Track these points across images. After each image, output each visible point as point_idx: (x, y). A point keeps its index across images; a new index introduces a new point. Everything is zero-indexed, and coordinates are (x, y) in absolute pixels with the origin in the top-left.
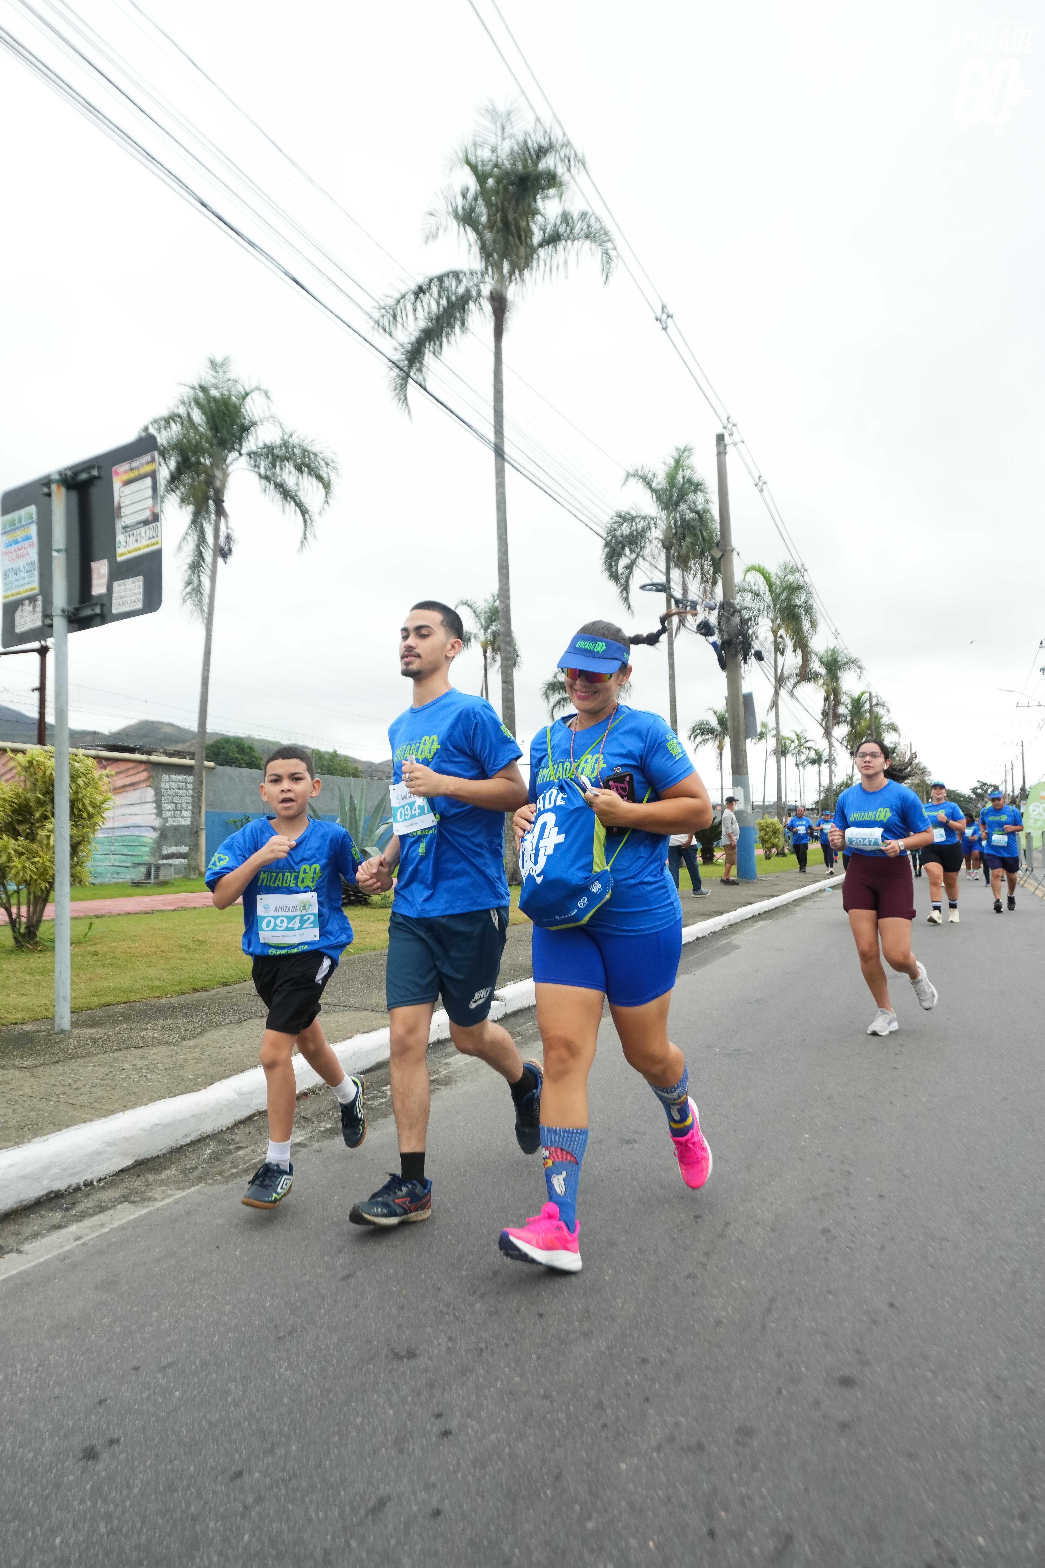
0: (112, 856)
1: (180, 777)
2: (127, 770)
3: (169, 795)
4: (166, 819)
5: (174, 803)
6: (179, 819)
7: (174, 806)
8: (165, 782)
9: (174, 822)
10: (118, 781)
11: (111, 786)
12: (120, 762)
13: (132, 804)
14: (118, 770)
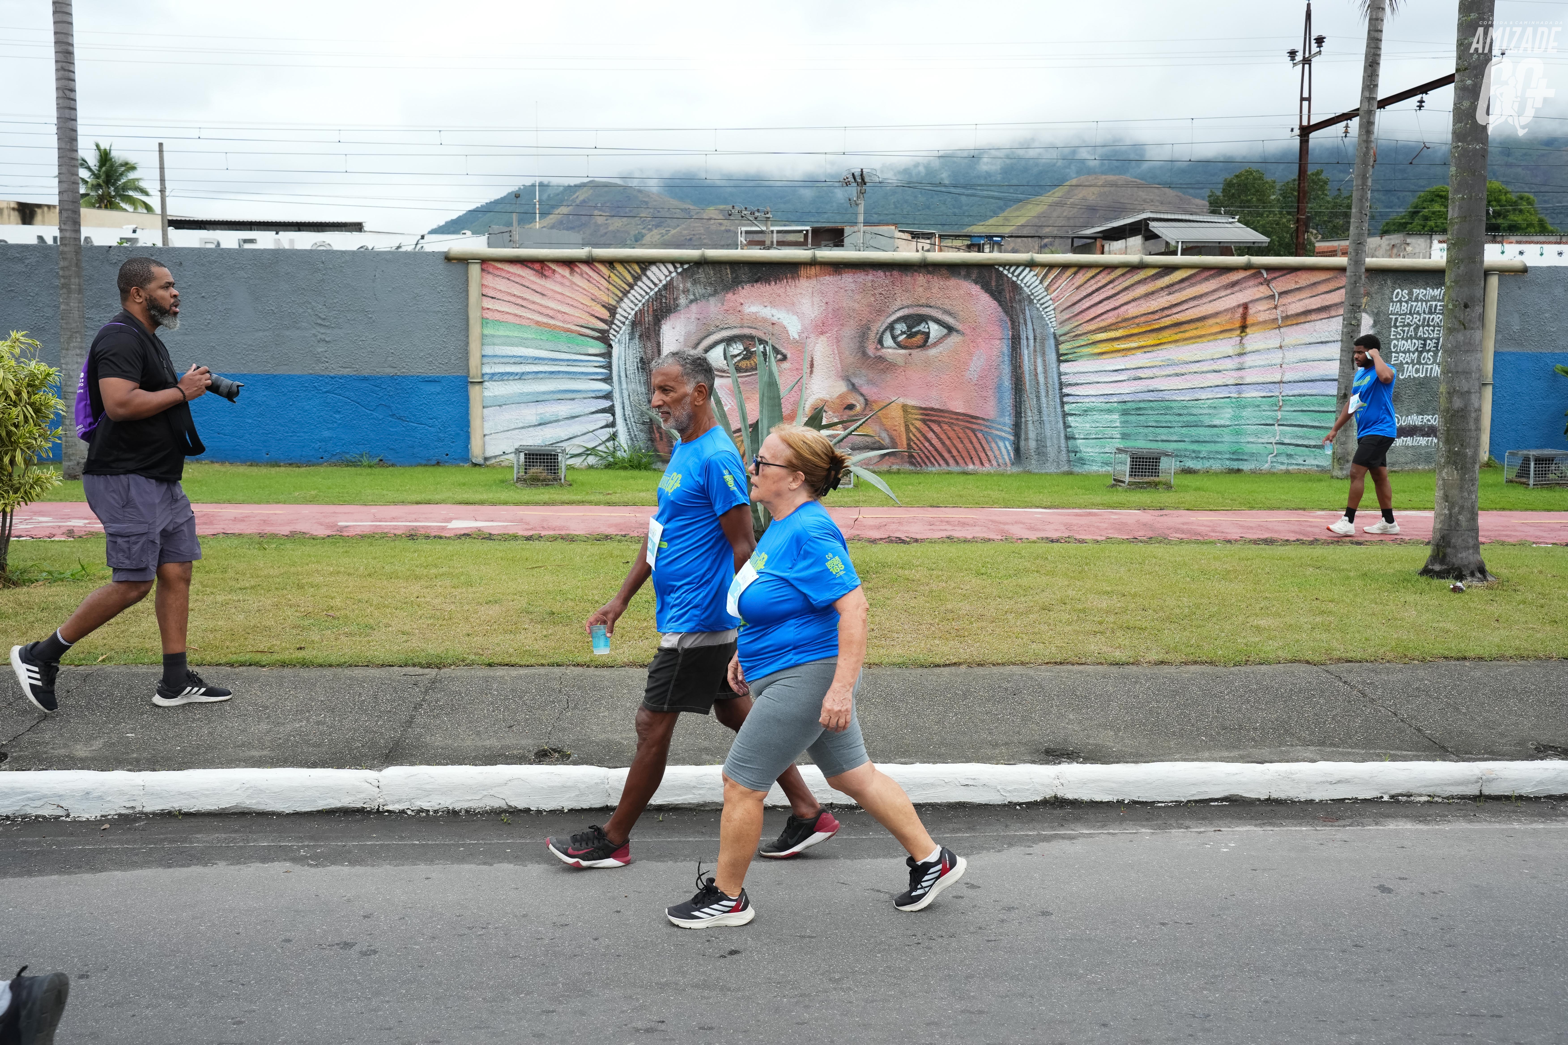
0: (1276, 427)
1: (1436, 292)
3: (1409, 325)
4: (1400, 367)
5: (1420, 338)
6: (1430, 367)
7: (1418, 343)
8: (1400, 301)
9: (1417, 371)
10: (1295, 305)
11: (1278, 313)
12: (1299, 273)
13: (1322, 343)
14: (1294, 286)
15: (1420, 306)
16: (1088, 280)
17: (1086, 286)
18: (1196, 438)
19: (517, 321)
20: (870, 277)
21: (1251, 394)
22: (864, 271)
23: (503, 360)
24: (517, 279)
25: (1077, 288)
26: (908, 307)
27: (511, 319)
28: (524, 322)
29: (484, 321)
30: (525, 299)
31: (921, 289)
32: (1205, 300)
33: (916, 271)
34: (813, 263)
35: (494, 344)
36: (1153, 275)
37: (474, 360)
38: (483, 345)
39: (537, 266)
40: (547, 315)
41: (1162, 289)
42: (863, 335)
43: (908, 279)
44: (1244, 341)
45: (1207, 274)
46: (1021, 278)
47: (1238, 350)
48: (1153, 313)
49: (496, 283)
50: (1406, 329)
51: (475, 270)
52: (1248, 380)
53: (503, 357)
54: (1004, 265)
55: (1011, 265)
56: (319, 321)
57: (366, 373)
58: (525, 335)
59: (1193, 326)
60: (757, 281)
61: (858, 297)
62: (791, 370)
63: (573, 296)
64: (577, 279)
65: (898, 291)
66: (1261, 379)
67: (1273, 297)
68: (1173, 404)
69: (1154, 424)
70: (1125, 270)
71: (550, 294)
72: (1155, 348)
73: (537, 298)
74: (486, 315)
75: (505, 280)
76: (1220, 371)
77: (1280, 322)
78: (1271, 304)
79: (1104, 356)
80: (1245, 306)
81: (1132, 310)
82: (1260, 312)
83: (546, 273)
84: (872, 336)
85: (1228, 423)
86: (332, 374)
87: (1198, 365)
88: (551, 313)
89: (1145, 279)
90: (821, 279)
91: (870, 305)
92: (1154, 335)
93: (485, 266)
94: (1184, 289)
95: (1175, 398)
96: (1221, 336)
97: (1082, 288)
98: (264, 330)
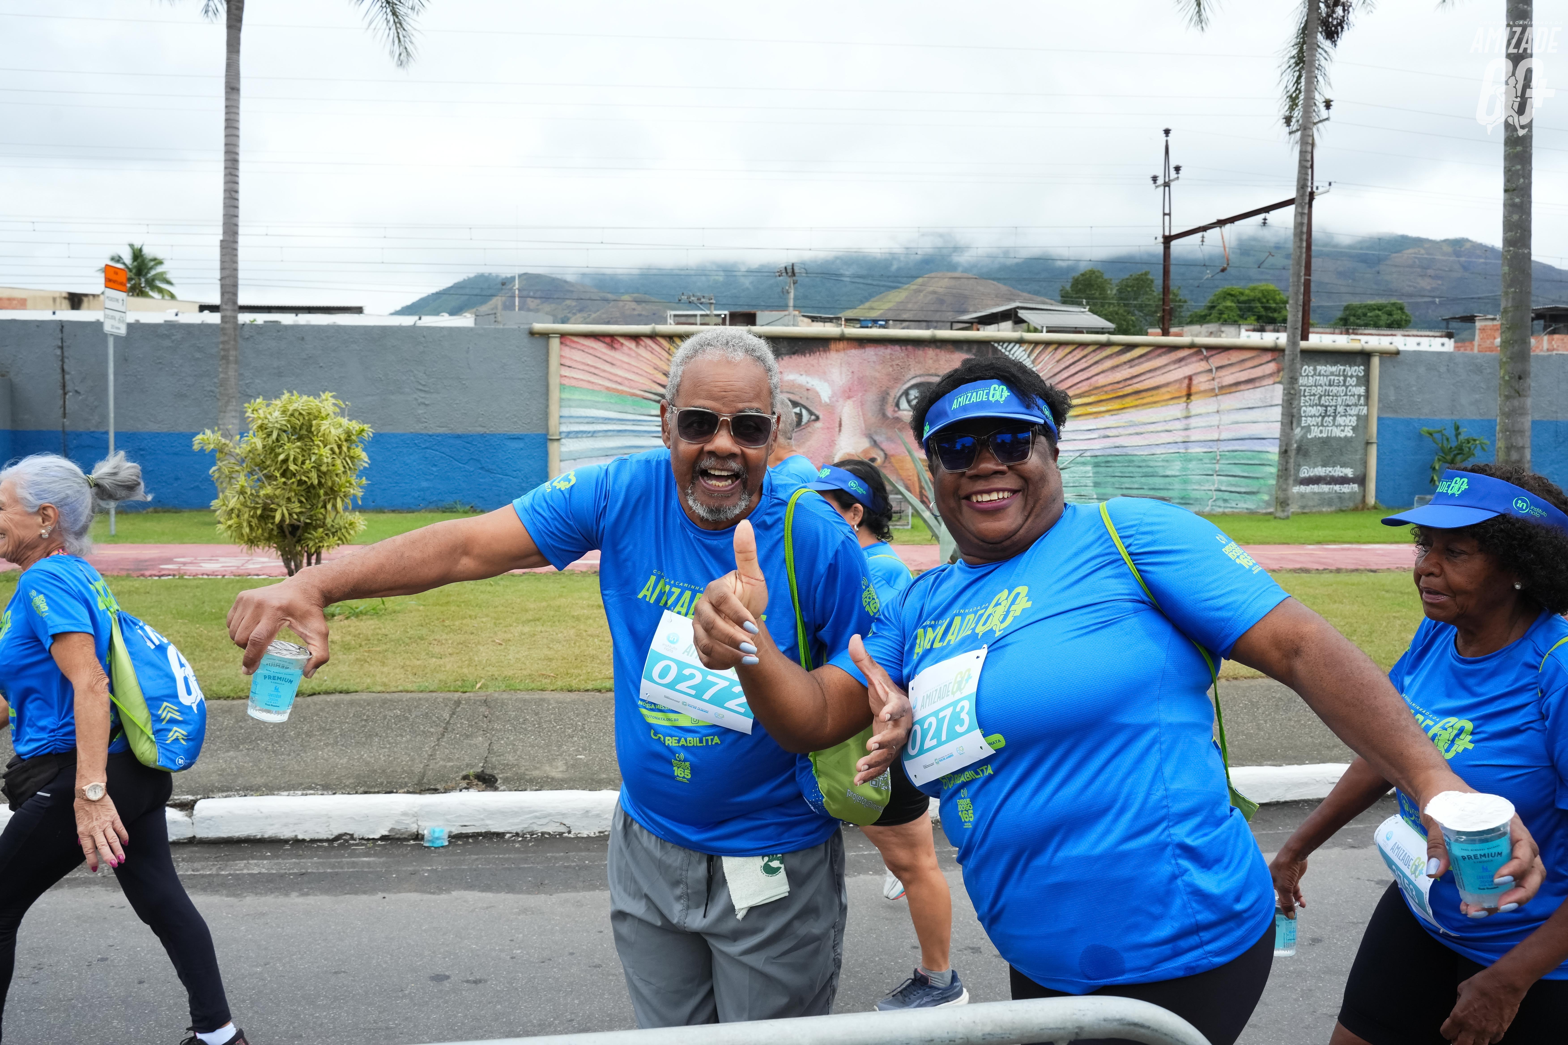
0: (1215, 477)
1: (1334, 369)
2: (1243, 361)
3: (1314, 395)
4: (1308, 429)
5: (1322, 406)
6: (1330, 429)
7: (1321, 410)
8: (1307, 376)
9: (1321, 432)
10: (1228, 377)
11: (1215, 384)
12: (1231, 352)
13: (1249, 408)
14: (1227, 362)
15: (1322, 380)
16: (1067, 355)
17: (1065, 360)
18: (1153, 486)
19: (590, 386)
20: (889, 351)
21: (1196, 450)
22: (884, 345)
23: (577, 420)
24: (591, 351)
25: (1058, 361)
26: (920, 376)
27: (585, 385)
28: (596, 388)
29: (562, 387)
30: (596, 368)
31: (931, 361)
32: (1158, 372)
33: (926, 346)
34: (842, 338)
35: (570, 406)
36: (1118, 352)
37: (553, 421)
38: (561, 407)
39: (608, 340)
40: (616, 382)
41: (1125, 363)
42: (883, 400)
43: (920, 352)
44: (1190, 406)
45: (1159, 351)
46: (1012, 352)
47: (1185, 414)
48: (1118, 383)
49: (574, 354)
50: (1312, 398)
51: (555, 343)
52: (1193, 439)
53: (578, 417)
54: (998, 342)
55: (1004, 342)
56: (420, 387)
57: (459, 431)
58: (597, 399)
59: (1150, 393)
60: (794, 353)
61: (879, 367)
62: (823, 429)
63: (638, 365)
64: (642, 351)
65: (912, 362)
66: (1203, 438)
67: (1211, 371)
68: (1135, 458)
69: (1120, 474)
70: (1096, 347)
71: (618, 363)
72: (1120, 412)
73: (607, 367)
74: (564, 382)
75: (580, 352)
76: (1170, 431)
77: (1217, 391)
78: (1210, 376)
79: (1080, 418)
80: (1190, 378)
81: (1101, 380)
82: (1201, 383)
83: (616, 346)
84: (891, 400)
85: (1177, 474)
86: (430, 433)
87: (1153, 425)
88: (619, 380)
89: (1111, 355)
90: (848, 352)
91: (889, 374)
92: (1119, 401)
93: (563, 340)
94: (1142, 363)
95: (1136, 453)
96: (1172, 402)
97: (1061, 362)
98: (373, 395)
